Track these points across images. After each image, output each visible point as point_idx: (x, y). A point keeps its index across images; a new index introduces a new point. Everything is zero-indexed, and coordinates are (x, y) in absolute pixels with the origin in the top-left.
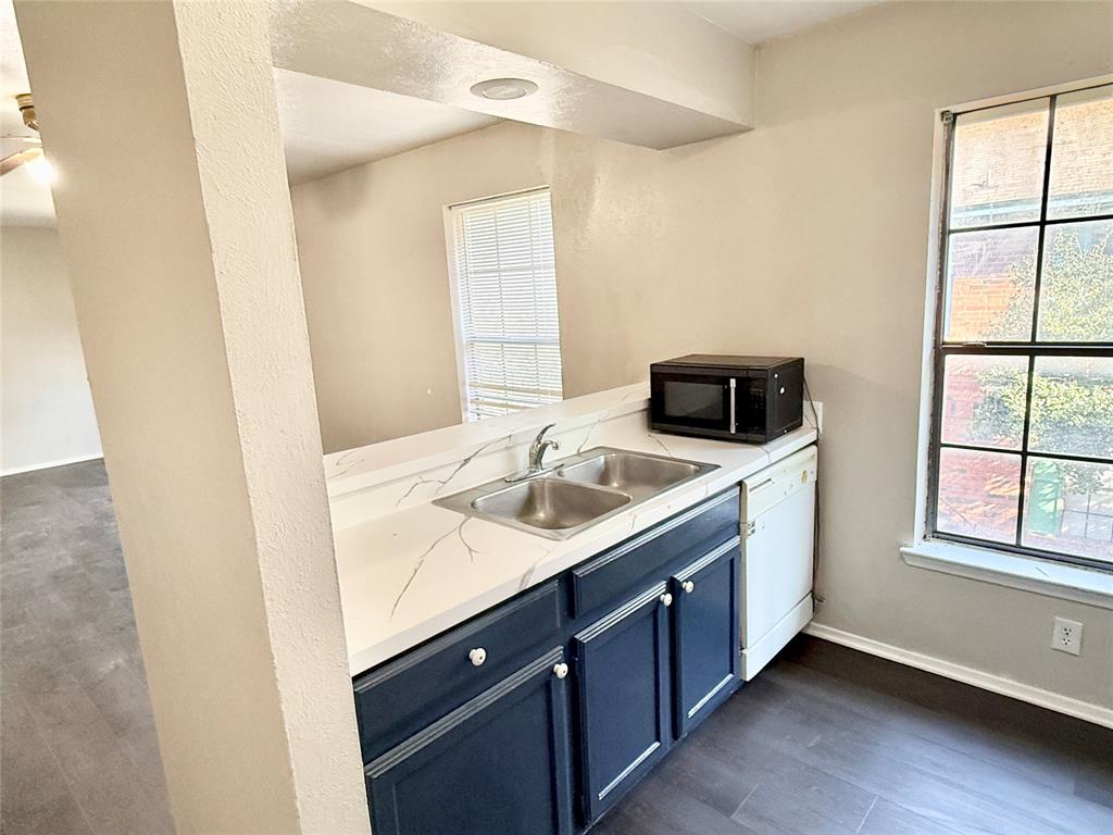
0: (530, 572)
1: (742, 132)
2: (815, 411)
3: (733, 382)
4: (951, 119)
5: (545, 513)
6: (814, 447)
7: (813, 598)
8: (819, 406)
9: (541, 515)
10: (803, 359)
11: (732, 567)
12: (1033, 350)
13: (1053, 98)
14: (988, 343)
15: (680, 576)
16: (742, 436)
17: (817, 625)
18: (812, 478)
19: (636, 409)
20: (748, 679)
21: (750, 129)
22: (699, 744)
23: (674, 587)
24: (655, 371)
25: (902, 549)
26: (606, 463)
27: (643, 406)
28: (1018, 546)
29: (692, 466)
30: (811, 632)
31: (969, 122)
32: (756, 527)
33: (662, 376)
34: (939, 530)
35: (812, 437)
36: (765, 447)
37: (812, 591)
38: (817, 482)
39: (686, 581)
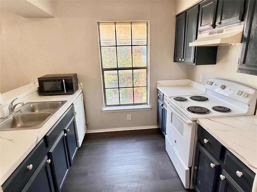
0: (38, 139)
1: (53, 17)
2: (81, 85)
3: (64, 81)
4: (99, 23)
5: (20, 124)
6: (82, 93)
7: (86, 125)
8: (81, 84)
9: (19, 125)
10: (76, 74)
11: (74, 123)
12: (118, 69)
13: (115, 23)
14: (111, 68)
15: (66, 129)
16: (68, 93)
17: (88, 131)
18: (83, 100)
19: (35, 91)
20: (80, 147)
21: (54, 17)
22: (74, 166)
23: (65, 131)
24: (40, 79)
25: (102, 110)
26: (33, 106)
27: (37, 90)
28: (120, 104)
29: (60, 102)
30: (87, 133)
31: (102, 25)
32: (77, 113)
33: (42, 81)
34: (107, 105)
35: (81, 91)
36: (74, 94)
37: (86, 124)
38: (84, 101)
39: (68, 129)
